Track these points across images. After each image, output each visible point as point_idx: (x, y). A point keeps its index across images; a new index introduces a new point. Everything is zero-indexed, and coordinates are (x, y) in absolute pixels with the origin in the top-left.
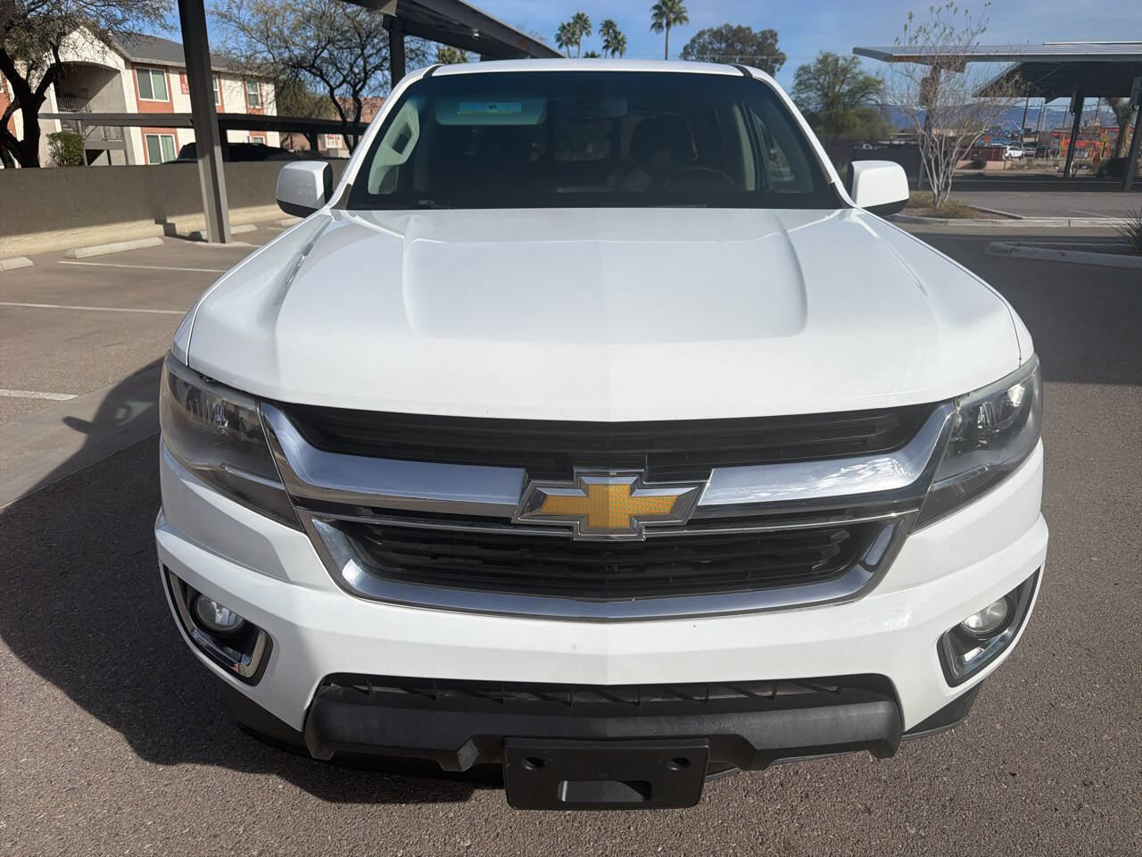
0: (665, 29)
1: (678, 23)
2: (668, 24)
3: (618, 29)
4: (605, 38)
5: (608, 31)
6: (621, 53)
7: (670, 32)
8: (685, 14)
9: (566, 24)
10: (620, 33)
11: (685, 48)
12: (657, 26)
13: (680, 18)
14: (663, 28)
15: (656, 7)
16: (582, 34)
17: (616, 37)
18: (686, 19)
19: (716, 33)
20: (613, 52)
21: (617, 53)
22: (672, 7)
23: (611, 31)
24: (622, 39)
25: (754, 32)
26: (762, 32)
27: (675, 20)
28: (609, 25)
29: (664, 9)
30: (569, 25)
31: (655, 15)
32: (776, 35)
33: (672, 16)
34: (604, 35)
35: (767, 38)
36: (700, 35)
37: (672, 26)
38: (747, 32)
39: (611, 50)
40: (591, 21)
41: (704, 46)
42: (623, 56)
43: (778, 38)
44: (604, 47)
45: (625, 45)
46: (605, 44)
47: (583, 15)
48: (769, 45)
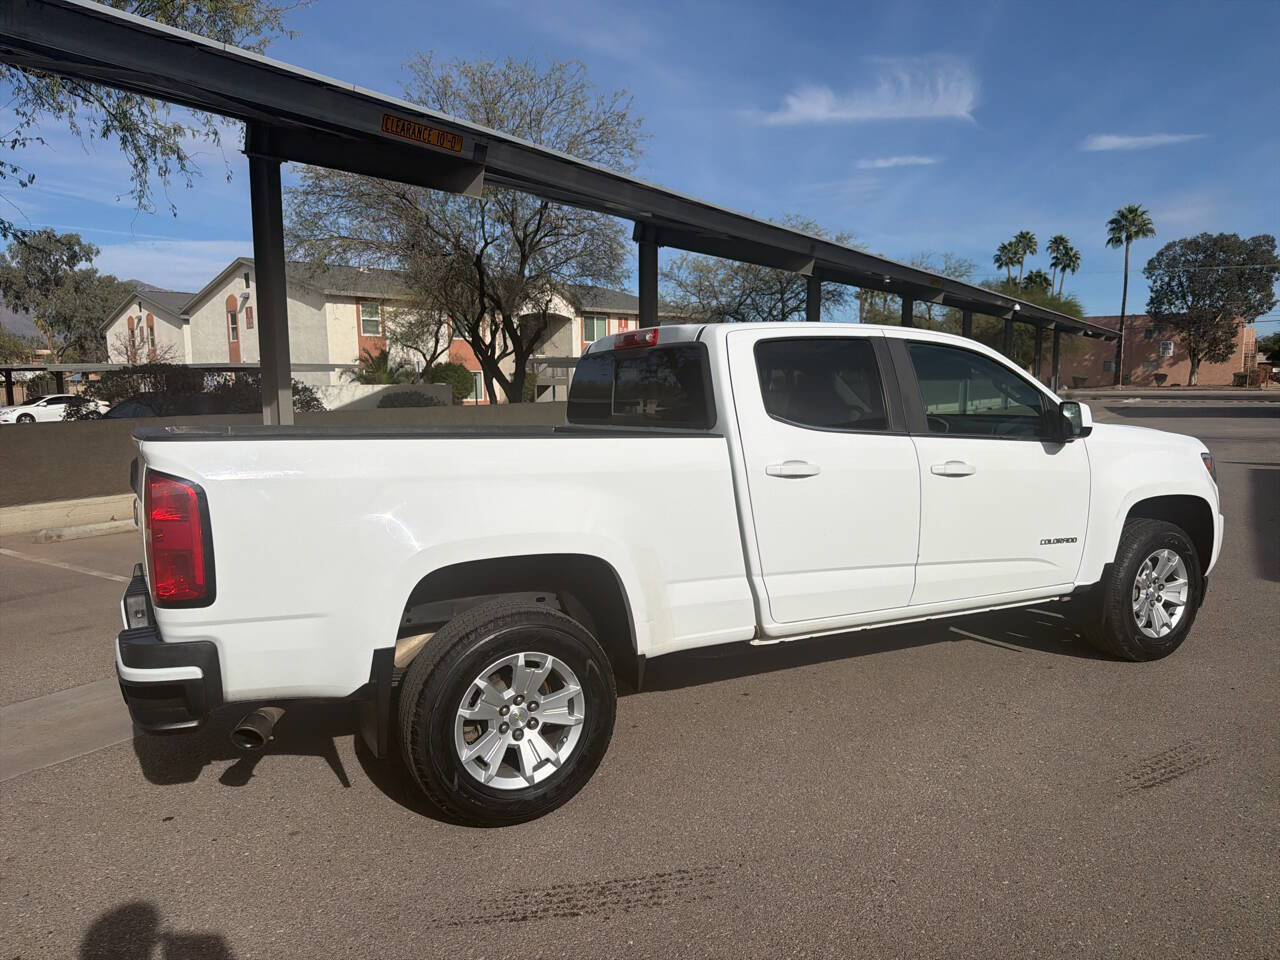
0: (1125, 244)
1: (1141, 235)
2: (1129, 238)
3: (1070, 245)
4: (1054, 255)
5: (1058, 248)
6: (1073, 270)
7: (1130, 246)
8: (1150, 226)
9: (1006, 243)
10: (1071, 249)
11: (1151, 262)
12: (1115, 241)
13: (1144, 230)
14: (1122, 242)
15: (1112, 222)
16: (1025, 252)
17: (1067, 254)
18: (1151, 231)
19: (1190, 243)
20: (1063, 269)
21: (1068, 270)
22: (1134, 220)
23: (1061, 248)
24: (1075, 255)
25: (1242, 239)
26: (1253, 239)
27: (1137, 233)
28: (1058, 242)
29: (1124, 223)
30: (1010, 244)
31: (1112, 230)
32: (1273, 240)
33: (1134, 229)
34: (1054, 251)
35: (1260, 245)
36: (1169, 247)
37: (1134, 240)
38: (1233, 239)
39: (1061, 267)
40: (1037, 238)
41: (1174, 259)
42: (1076, 272)
43: (1276, 243)
44: (1052, 265)
45: (1079, 261)
46: (1054, 261)
47: (1028, 233)
48: (1263, 252)
